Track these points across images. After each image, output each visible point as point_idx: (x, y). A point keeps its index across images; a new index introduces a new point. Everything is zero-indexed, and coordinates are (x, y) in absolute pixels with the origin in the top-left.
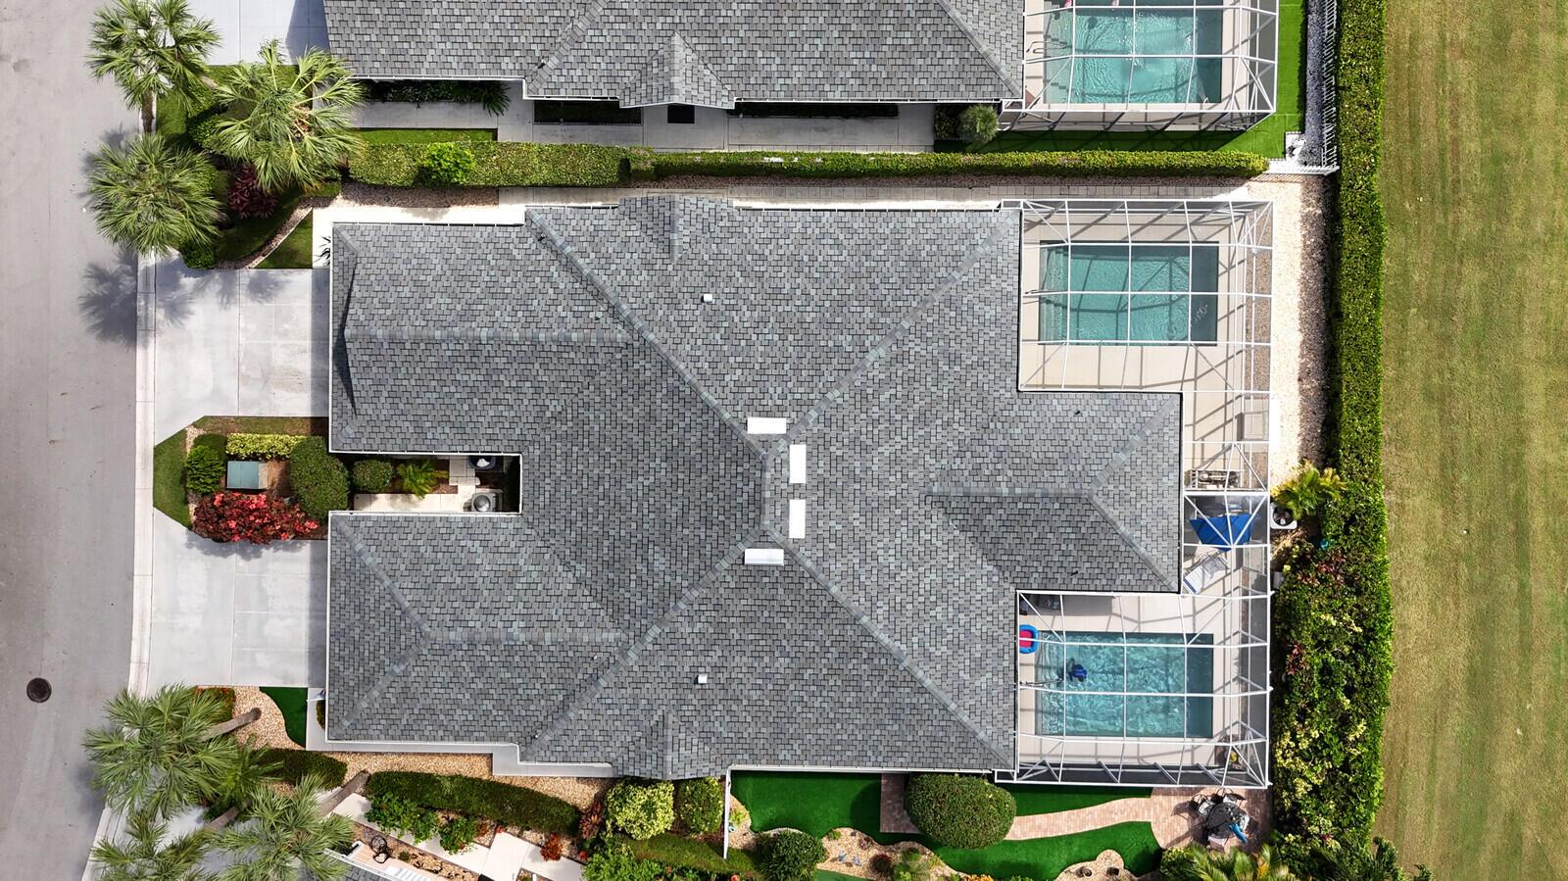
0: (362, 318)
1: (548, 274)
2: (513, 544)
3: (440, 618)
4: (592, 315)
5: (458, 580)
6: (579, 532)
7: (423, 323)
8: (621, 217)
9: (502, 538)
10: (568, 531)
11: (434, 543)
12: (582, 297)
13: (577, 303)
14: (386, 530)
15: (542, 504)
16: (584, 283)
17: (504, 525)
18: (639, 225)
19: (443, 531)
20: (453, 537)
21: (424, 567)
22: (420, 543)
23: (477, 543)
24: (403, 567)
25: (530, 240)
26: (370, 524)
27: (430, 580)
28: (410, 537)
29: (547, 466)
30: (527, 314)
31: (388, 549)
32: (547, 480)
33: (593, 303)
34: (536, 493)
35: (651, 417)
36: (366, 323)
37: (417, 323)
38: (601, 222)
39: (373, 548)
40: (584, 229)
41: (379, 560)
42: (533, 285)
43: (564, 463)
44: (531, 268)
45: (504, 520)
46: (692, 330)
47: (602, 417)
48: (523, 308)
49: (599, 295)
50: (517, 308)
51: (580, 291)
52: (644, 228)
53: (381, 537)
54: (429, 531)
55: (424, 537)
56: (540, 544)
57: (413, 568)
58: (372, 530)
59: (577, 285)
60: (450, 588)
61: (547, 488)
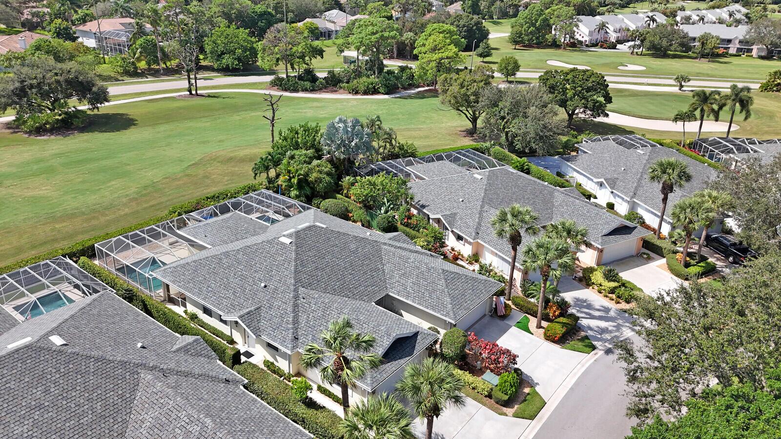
0: (385, 338)
1: (306, 324)
2: (396, 284)
3: (435, 272)
4: (305, 301)
5: (421, 281)
7: (364, 325)
8: (262, 331)
9: (398, 288)
11: (422, 296)
12: (302, 309)
13: (305, 308)
14: (437, 307)
16: (297, 313)
17: (395, 292)
18: (259, 324)
19: (417, 299)
20: (415, 295)
21: (430, 290)
22: (427, 298)
23: (408, 290)
24: (438, 293)
25: (301, 341)
26: (442, 312)
27: (431, 285)
28: (430, 301)
30: (325, 312)
31: (440, 301)
33: (300, 305)
36: (385, 335)
37: (366, 326)
38: (270, 332)
39: (445, 303)
40: (278, 332)
41: (445, 298)
42: (315, 322)
44: (310, 329)
45: (394, 293)
46: (279, 278)
48: (325, 315)
49: (296, 306)
50: (327, 316)
51: (301, 312)
52: (259, 321)
53: (440, 306)
54: (422, 301)
55: (425, 299)
56: (387, 281)
57: (434, 291)
58: (442, 309)
59: (300, 314)
60: (426, 280)
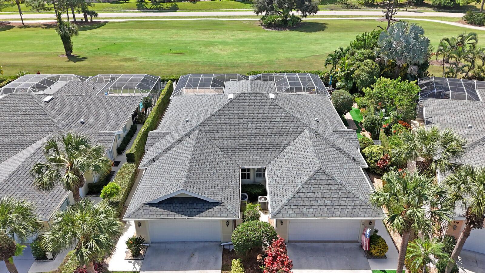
6: (270, 146)
10: (270, 150)
15: (260, 159)
29: (245, 157)
32: (251, 157)
34: (256, 161)
35: (227, 123)
43: (244, 151)
47: (227, 139)
61: (254, 157)
